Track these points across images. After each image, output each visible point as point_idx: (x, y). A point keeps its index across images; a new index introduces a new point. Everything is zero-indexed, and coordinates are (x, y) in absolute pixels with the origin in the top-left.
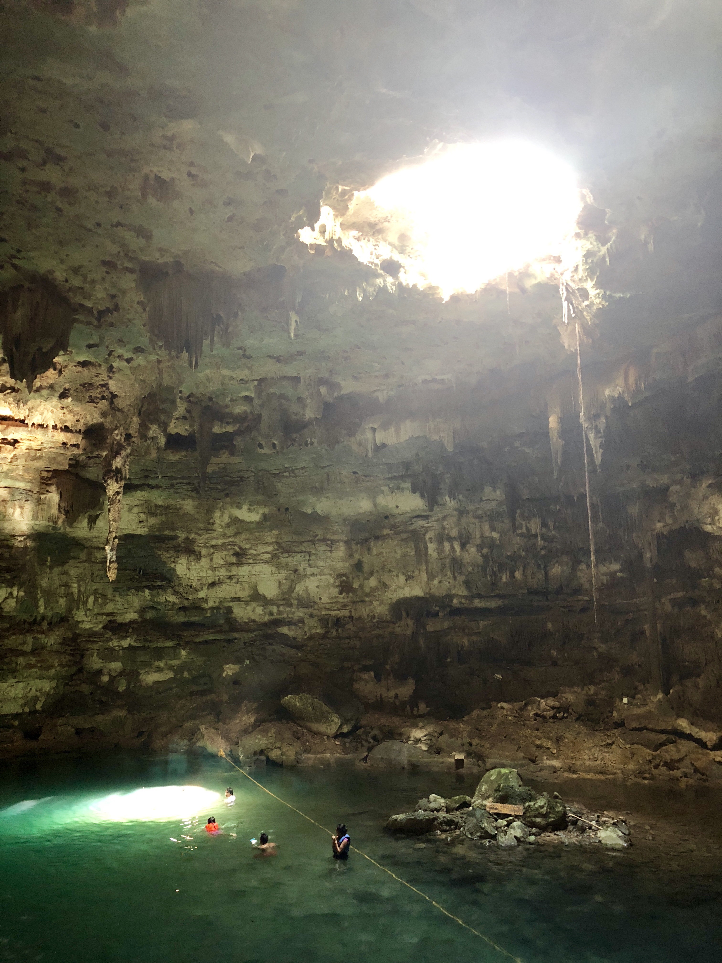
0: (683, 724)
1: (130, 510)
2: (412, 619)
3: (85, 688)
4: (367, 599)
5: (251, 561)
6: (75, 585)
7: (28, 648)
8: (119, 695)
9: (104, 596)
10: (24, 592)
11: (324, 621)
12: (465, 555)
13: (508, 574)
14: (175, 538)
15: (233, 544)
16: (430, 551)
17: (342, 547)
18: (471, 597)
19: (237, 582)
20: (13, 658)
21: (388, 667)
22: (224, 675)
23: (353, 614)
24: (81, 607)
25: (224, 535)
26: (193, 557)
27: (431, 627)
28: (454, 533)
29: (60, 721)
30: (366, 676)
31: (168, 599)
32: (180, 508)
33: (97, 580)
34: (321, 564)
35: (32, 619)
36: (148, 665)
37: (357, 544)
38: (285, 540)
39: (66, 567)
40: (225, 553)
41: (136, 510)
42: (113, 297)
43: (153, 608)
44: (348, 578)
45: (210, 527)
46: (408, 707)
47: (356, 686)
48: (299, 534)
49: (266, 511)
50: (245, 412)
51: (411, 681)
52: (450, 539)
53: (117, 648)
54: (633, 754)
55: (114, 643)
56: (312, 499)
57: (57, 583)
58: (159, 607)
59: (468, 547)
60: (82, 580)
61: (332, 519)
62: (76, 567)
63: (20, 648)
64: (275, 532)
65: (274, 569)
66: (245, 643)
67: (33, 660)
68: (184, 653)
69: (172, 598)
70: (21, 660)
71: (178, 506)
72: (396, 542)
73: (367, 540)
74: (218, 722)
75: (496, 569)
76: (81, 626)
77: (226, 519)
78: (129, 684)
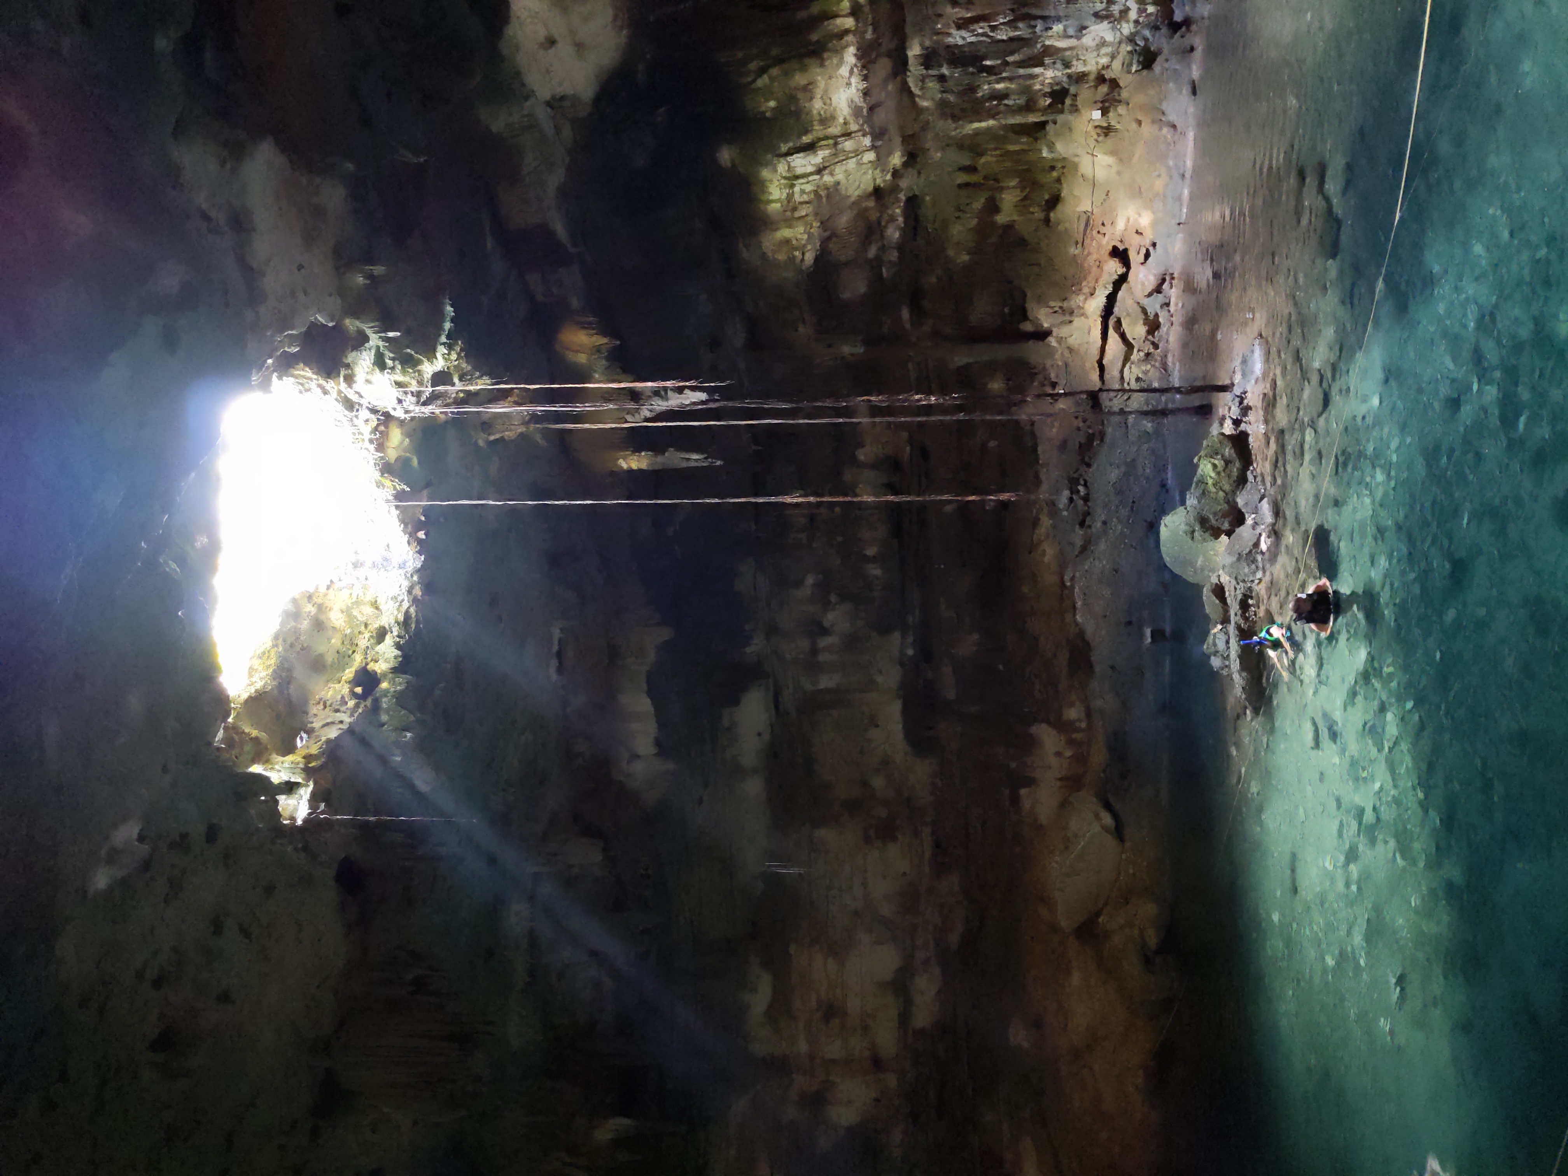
0: (1093, 304)
2: (937, 722)
4: (906, 794)
5: (839, 992)
11: (940, 869)
12: (839, 629)
13: (869, 566)
14: (794, 1126)
15: (809, 1023)
16: (832, 685)
17: (821, 833)
18: (905, 627)
19: (873, 1017)
21: (1012, 765)
23: (930, 819)
26: (827, 1095)
34: (846, 869)
37: (816, 807)
40: (823, 1038)
44: (871, 826)
45: (778, 1062)
49: (755, 961)
51: (1034, 730)
52: (814, 651)
56: (740, 878)
64: (792, 949)
65: (854, 951)
68: (990, 1117)
72: (817, 740)
73: (811, 791)
75: (863, 582)
77: (767, 1032)
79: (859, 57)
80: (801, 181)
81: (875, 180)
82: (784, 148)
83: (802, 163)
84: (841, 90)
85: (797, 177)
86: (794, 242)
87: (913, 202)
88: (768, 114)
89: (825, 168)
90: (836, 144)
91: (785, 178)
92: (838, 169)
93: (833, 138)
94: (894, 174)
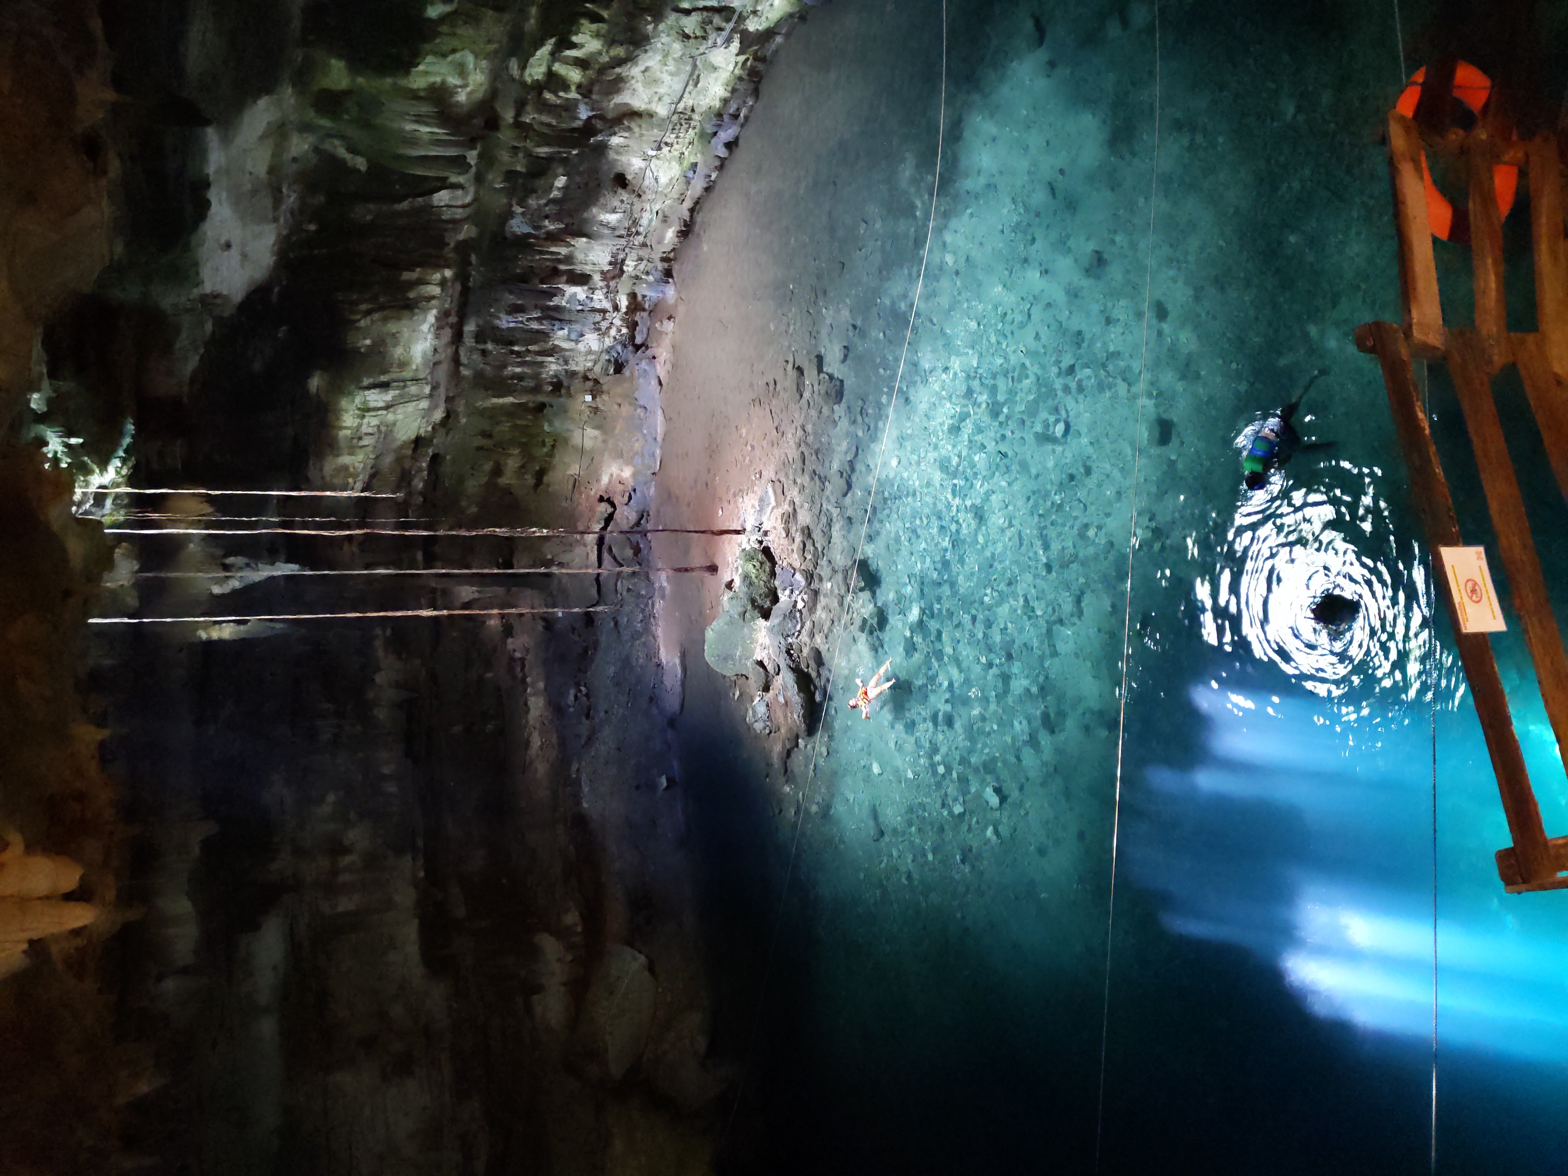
2: (452, 939)
4: (423, 1020)
11: (461, 1096)
12: (359, 847)
13: (386, 784)
16: (351, 907)
17: (336, 1078)
18: (414, 849)
23: (446, 1044)
27: (461, 912)
28: (326, 864)
30: (538, 1010)
34: (367, 1111)
37: (330, 1052)
44: (388, 1062)
46: (573, 939)
47: (554, 1024)
51: (537, 939)
52: (334, 871)
56: (257, 1133)
59: (346, 843)
61: (287, 1101)
72: (333, 971)
73: (323, 1033)
79: (437, 319)
80: (372, 413)
81: (419, 428)
82: (366, 382)
83: (376, 398)
84: (420, 342)
85: (369, 410)
86: (351, 469)
87: (436, 459)
88: (362, 350)
89: (392, 406)
90: (405, 387)
91: (359, 409)
92: (400, 409)
93: (404, 381)
94: (433, 428)
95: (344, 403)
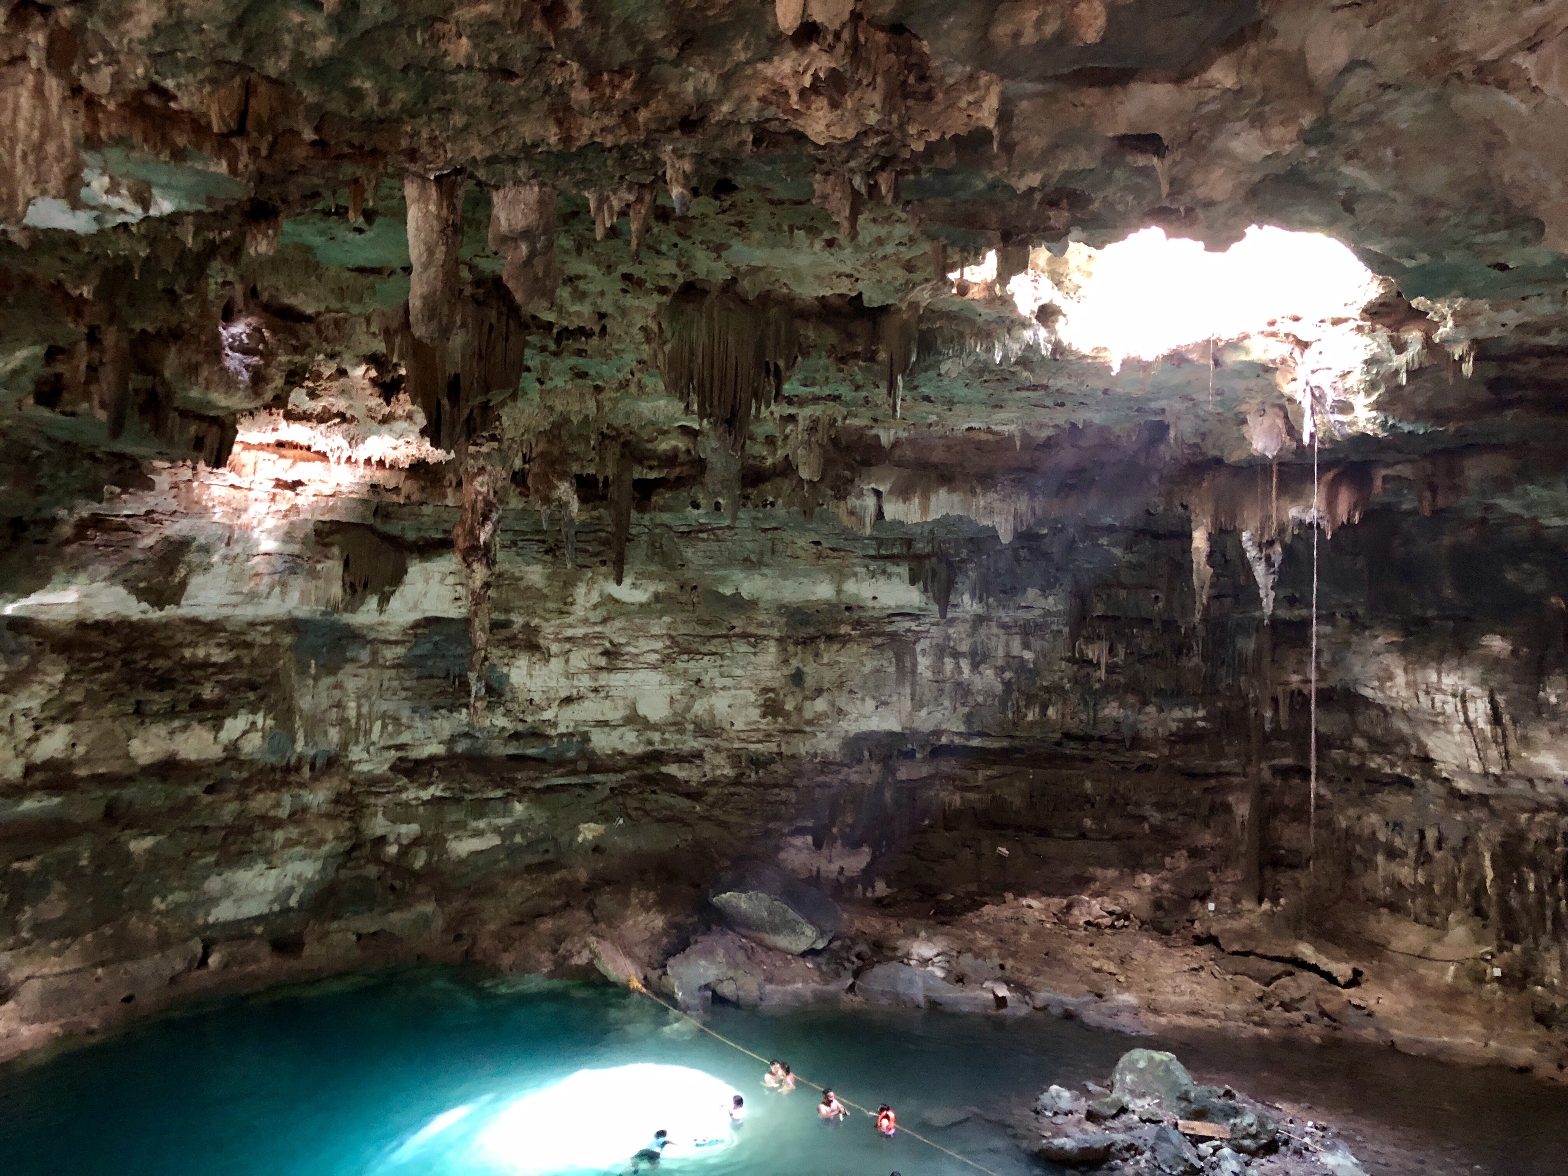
0: (1306, 951)
1: (442, 580)
2: (878, 762)
3: (372, 871)
4: (808, 729)
5: (629, 665)
6: (353, 704)
7: (283, 813)
8: (417, 876)
9: (396, 720)
10: (274, 719)
11: (735, 758)
12: (977, 679)
13: (1037, 710)
14: (507, 624)
15: (600, 636)
16: (920, 669)
17: (772, 648)
18: (970, 735)
19: (607, 697)
20: (268, 833)
21: (835, 830)
22: (580, 839)
23: (783, 749)
24: (361, 739)
25: (585, 621)
26: (538, 656)
27: (902, 774)
28: (964, 647)
29: (335, 925)
30: (798, 841)
31: (496, 722)
32: (521, 579)
33: (388, 695)
34: (739, 672)
35: (284, 763)
36: (459, 825)
37: (796, 643)
38: (682, 631)
39: (341, 676)
40: (588, 651)
41: (451, 580)
42: (602, 316)
43: (466, 735)
44: (777, 694)
45: (565, 608)
46: (860, 887)
47: (782, 855)
48: (707, 624)
49: (661, 588)
50: (675, 448)
51: (866, 849)
52: (956, 655)
53: (414, 802)
54: (1237, 989)
55: (411, 794)
56: (738, 575)
57: (325, 703)
58: (478, 734)
59: (982, 667)
60: (367, 696)
61: (761, 605)
62: (356, 676)
63: (272, 813)
64: (667, 619)
65: (665, 678)
66: (612, 789)
67: (294, 832)
68: (519, 807)
69: (501, 721)
70: (279, 836)
71: (517, 574)
72: (864, 650)
73: (813, 639)
74: (596, 921)
75: (1022, 703)
76: (358, 768)
77: (595, 598)
78: (430, 855)
80: (1459, 706)
81: (1444, 762)
82: (1500, 698)
83: (1479, 710)
84: (1559, 762)
85: (1464, 702)
86: (1389, 684)
87: (1405, 784)
88: (1541, 694)
89: (1470, 728)
90: (1497, 744)
91: (1464, 692)
92: (1467, 739)
93: (1504, 743)
94: (1446, 779)
95: (1472, 673)
